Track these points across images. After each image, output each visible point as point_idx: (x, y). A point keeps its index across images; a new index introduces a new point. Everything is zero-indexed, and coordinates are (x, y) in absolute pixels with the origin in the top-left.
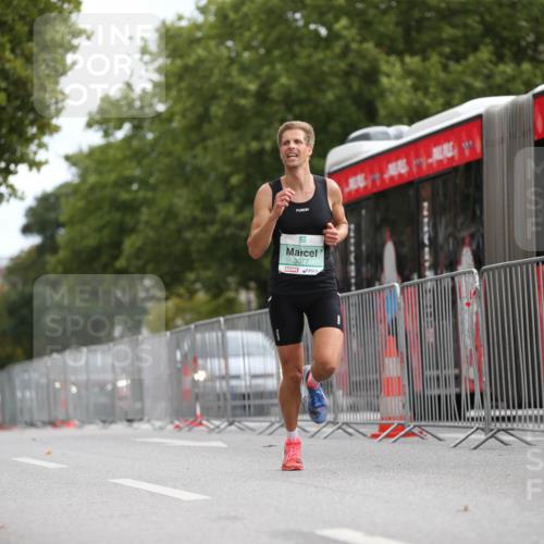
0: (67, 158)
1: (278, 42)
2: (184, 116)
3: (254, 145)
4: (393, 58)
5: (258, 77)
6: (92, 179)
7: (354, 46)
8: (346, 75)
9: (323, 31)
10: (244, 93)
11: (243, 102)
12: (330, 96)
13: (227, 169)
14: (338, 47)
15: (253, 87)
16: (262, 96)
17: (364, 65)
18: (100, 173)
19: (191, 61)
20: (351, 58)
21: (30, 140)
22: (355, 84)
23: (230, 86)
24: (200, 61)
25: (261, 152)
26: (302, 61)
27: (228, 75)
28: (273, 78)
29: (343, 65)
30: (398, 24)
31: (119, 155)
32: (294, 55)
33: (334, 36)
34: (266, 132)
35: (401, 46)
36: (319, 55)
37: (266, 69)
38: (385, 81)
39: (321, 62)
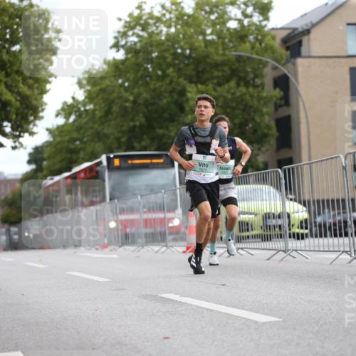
0: (47, 130)
1: (141, 78)
2: (100, 111)
3: (131, 124)
4: (193, 85)
5: (132, 94)
6: (58, 139)
7: (175, 80)
8: (171, 92)
9: (160, 73)
10: (127, 100)
11: (127, 104)
12: (165, 101)
13: (120, 135)
14: (168, 80)
15: (131, 98)
16: (135, 102)
17: (179, 88)
18: (61, 136)
19: (104, 86)
20: (174, 84)
21: (30, 123)
22: (175, 96)
23: (120, 98)
24: (108, 86)
25: (135, 127)
26: (152, 86)
27: (119, 92)
28: (139, 94)
29: (170, 88)
30: (194, 70)
31: (69, 128)
32: (147, 84)
33: (165, 76)
34: (137, 118)
35: (194, 79)
36: (159, 84)
37: (136, 90)
38: (189, 95)
39: (161, 86)
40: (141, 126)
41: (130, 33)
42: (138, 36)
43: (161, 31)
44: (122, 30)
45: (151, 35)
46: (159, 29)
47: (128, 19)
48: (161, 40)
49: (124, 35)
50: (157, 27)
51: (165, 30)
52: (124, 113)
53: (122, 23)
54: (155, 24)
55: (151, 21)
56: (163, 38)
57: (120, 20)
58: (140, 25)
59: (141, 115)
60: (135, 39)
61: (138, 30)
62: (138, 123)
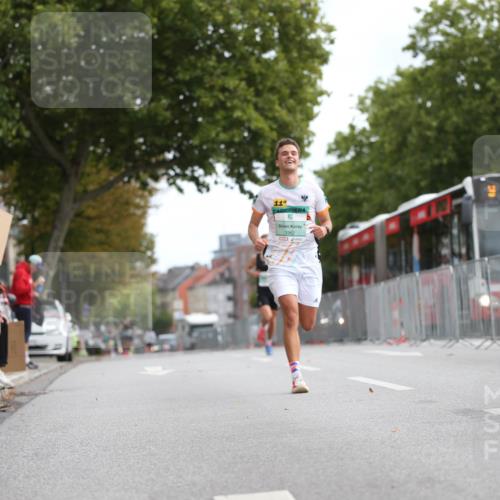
0: (316, 173)
1: (449, 95)
2: (390, 143)
3: (436, 162)
5: (437, 117)
6: (331, 186)
8: (494, 114)
9: (477, 87)
10: (429, 128)
11: (429, 133)
13: (419, 177)
14: (488, 97)
15: (435, 124)
16: (440, 129)
18: (335, 182)
19: (395, 108)
20: (498, 103)
23: (419, 124)
24: (401, 107)
25: (441, 165)
26: (466, 107)
28: (447, 118)
29: (492, 108)
31: (347, 170)
32: (460, 103)
33: (485, 90)
34: (443, 153)
36: (476, 103)
37: (443, 112)
39: (478, 107)
40: (451, 164)
41: (433, 30)
42: (445, 34)
43: (478, 26)
44: (422, 25)
45: (463, 31)
46: (476, 22)
47: (430, 10)
48: (478, 38)
49: (425, 32)
50: (472, 21)
51: (484, 24)
52: (425, 145)
53: (421, 15)
54: (468, 15)
55: (463, 12)
56: (481, 35)
57: (418, 10)
58: (447, 17)
59: (450, 148)
60: (439, 38)
61: (444, 25)
62: (445, 161)
